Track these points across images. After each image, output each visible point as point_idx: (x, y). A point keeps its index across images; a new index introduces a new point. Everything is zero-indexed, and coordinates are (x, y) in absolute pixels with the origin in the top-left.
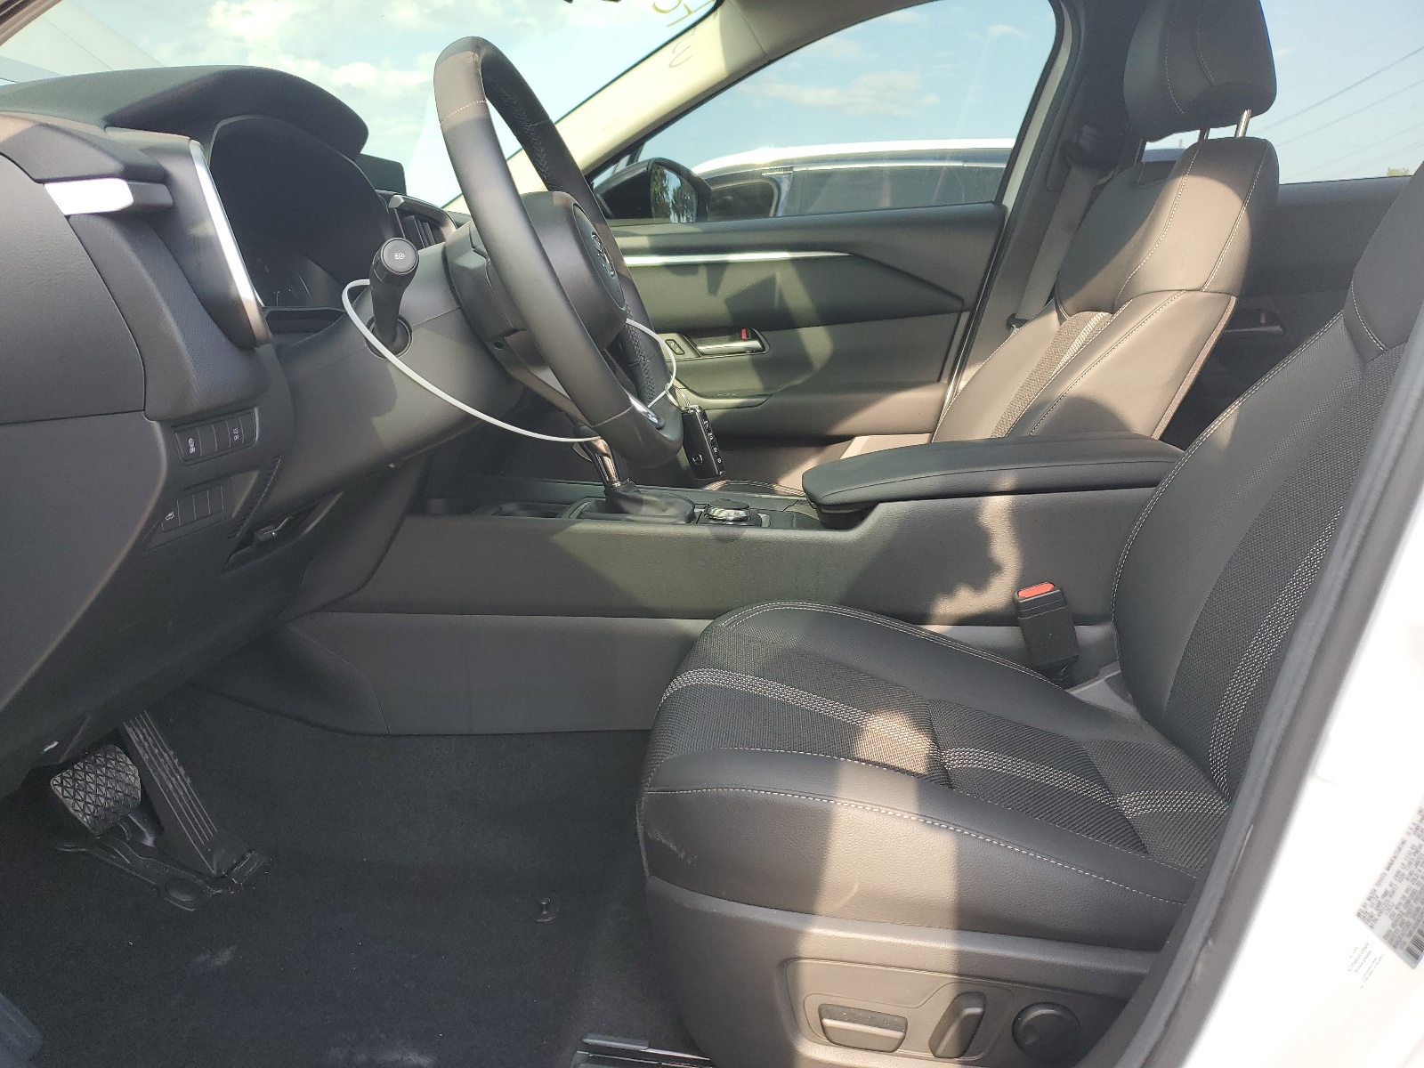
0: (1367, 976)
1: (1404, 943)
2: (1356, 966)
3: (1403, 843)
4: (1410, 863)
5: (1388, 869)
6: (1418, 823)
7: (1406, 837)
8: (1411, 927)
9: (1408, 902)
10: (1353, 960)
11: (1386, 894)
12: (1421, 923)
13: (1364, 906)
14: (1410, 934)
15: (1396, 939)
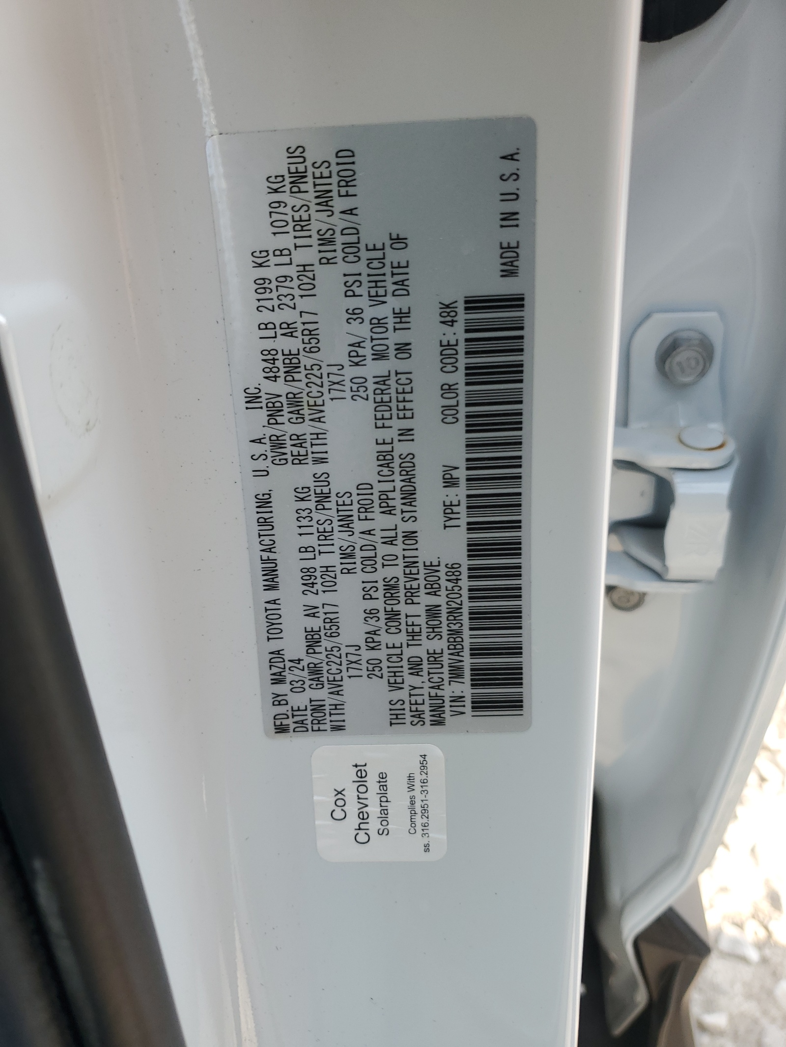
0: (419, 820)
1: (458, 699)
2: (374, 824)
3: (264, 502)
4: (325, 535)
5: (271, 585)
6: (269, 432)
7: (262, 486)
8: (446, 660)
9: (393, 616)
10: (353, 820)
11: (312, 641)
12: (466, 633)
13: (277, 699)
14: (456, 673)
15: (426, 708)
